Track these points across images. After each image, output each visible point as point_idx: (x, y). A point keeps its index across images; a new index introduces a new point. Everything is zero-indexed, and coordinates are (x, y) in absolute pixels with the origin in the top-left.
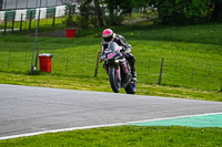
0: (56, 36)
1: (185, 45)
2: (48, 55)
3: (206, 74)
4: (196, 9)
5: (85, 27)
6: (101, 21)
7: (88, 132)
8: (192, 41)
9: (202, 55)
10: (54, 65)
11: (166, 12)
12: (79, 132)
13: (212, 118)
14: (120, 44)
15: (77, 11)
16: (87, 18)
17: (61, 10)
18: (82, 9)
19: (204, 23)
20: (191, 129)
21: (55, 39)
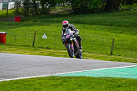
0: (9, 21)
1: (89, 26)
2: (4, 33)
3: (101, 44)
4: (95, 4)
5: (27, 15)
6: (37, 11)
7: (28, 80)
8: (93, 23)
9: (99, 32)
10: (8, 39)
11: (76, 5)
12: (23, 80)
13: (105, 71)
14: (72, 30)
15: (22, 5)
16: (28, 9)
17: (11, 5)
18: (25, 4)
19: (100, 13)
20: (92, 78)
21: (8, 23)
